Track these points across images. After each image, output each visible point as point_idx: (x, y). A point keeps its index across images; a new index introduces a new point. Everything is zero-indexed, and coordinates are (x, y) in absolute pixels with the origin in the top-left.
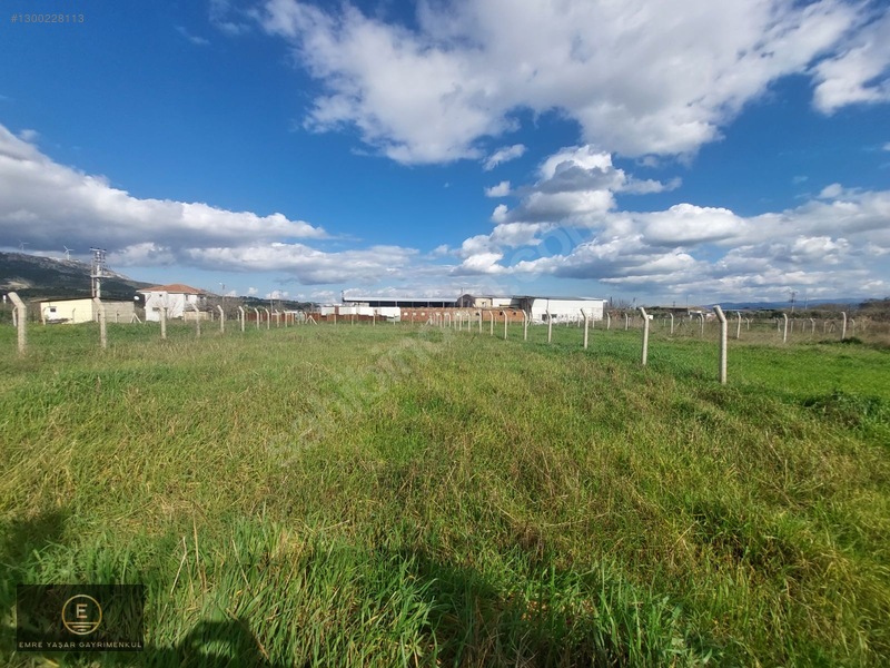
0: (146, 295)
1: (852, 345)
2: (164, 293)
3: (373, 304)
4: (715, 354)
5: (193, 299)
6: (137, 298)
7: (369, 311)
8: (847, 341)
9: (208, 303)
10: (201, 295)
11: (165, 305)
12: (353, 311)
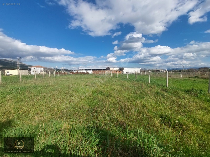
0: (31, 68)
1: (197, 78)
2: (35, 68)
3: (86, 70)
4: (166, 81)
5: (43, 69)
6: (29, 69)
7: (85, 71)
8: (195, 77)
9: (46, 70)
10: (44, 68)
11: (36, 71)
12: (81, 71)
